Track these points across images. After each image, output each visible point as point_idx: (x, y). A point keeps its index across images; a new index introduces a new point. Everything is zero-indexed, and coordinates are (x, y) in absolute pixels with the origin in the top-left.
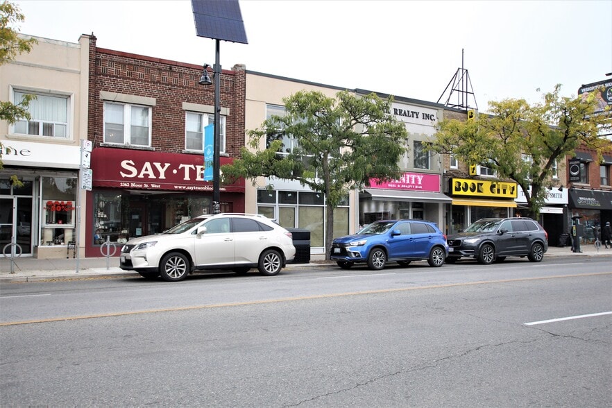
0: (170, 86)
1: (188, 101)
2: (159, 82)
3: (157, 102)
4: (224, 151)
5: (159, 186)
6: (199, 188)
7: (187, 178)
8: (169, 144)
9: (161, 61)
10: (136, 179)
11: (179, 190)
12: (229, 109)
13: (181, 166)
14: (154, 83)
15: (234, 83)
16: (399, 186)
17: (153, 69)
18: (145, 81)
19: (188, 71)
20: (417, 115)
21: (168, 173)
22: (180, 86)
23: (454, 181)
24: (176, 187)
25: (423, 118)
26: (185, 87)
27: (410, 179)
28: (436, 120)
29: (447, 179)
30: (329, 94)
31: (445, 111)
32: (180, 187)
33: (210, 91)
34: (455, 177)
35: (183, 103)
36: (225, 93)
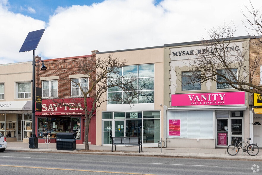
1: (72, 74)
2: (60, 69)
3: (59, 77)
4: (88, 95)
5: (55, 114)
6: (71, 114)
7: (66, 109)
8: (64, 95)
9: (60, 59)
10: (47, 112)
11: (63, 115)
14: (58, 69)
16: (201, 103)
17: (58, 63)
18: (55, 69)
19: (71, 61)
20: (220, 50)
21: (58, 108)
22: (68, 68)
24: (61, 114)
26: (70, 68)
28: (242, 49)
35: (69, 75)
36: (88, 66)
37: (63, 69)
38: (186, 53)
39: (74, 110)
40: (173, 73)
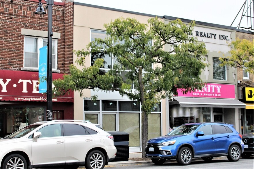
0: (11, 16)
1: (26, 28)
2: (2, 13)
4: (56, 68)
6: (35, 99)
7: (25, 90)
8: (10, 63)
11: (18, 101)
12: (59, 34)
13: (20, 81)
15: (64, 13)
16: (202, 94)
19: (26, 4)
20: (215, 36)
21: (9, 87)
22: (20, 16)
23: (247, 89)
24: (16, 99)
25: (220, 39)
26: (24, 16)
27: (211, 88)
28: (230, 40)
29: (241, 88)
30: (142, 21)
31: (237, 32)
32: (19, 99)
33: (44, 19)
34: (247, 86)
35: (22, 29)
36: (57, 20)
37: (7, 14)
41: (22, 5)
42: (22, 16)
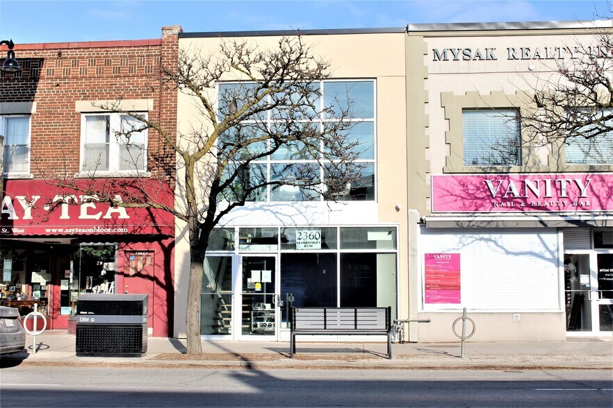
0: (58, 81)
1: (85, 98)
2: (42, 78)
3: (39, 107)
4: (146, 168)
5: (24, 232)
6: (84, 231)
7: (65, 215)
8: (55, 166)
9: (45, 47)
12: (151, 101)
13: (57, 198)
14: (35, 80)
15: (160, 58)
17: (34, 60)
18: (23, 80)
19: (86, 54)
21: (36, 210)
22: (73, 78)
24: (48, 231)
26: (81, 78)
32: (54, 231)
35: (77, 102)
36: (146, 76)
37: (52, 79)
38: (473, 54)
39: (97, 217)
40: (434, 112)
41: (79, 58)
42: (77, 78)
